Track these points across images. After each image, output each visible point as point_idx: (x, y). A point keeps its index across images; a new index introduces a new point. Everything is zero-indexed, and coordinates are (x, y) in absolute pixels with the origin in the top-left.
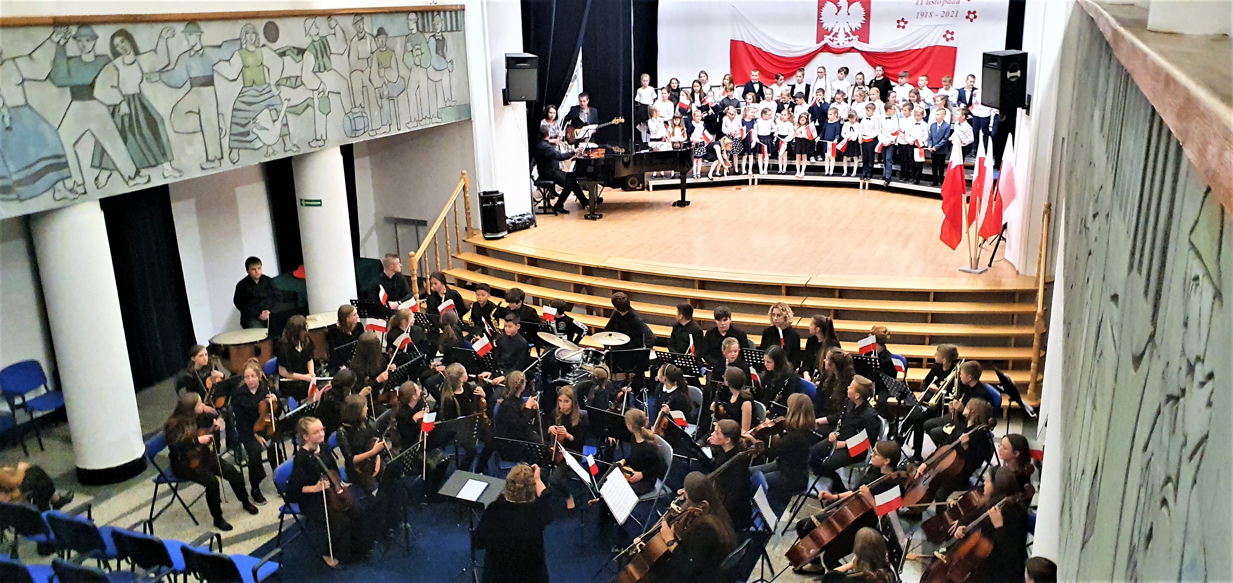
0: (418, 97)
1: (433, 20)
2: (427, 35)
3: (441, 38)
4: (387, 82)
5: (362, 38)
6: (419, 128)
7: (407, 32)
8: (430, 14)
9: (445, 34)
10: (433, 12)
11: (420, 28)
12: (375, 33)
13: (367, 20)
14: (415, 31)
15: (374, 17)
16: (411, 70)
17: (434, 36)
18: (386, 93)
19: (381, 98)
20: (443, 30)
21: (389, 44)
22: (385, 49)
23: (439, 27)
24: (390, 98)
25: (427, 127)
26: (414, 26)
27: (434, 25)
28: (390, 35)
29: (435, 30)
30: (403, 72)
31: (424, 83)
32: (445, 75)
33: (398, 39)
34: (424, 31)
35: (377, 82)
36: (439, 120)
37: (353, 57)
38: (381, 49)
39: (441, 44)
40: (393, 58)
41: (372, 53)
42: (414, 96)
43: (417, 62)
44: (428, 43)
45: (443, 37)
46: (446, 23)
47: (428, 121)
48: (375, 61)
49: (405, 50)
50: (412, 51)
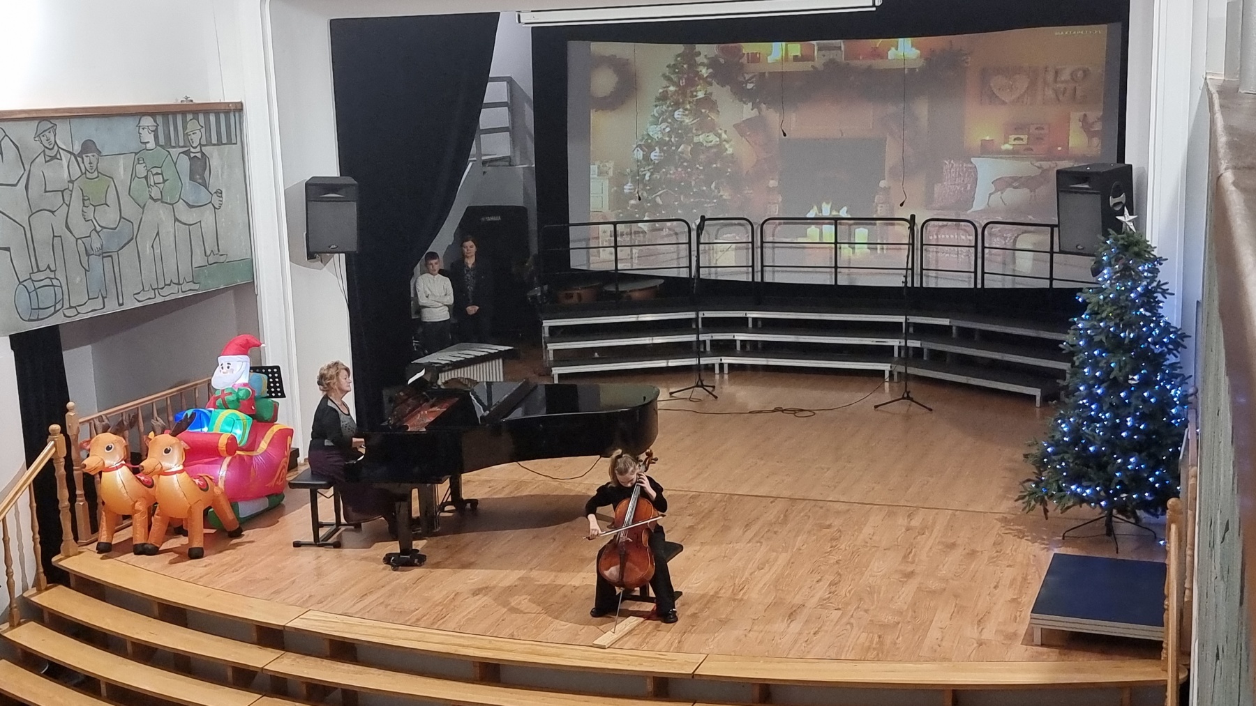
0: (157, 251)
1: (185, 128)
2: (174, 152)
3: (199, 155)
4: (98, 228)
5: (54, 157)
6: (159, 300)
7: (135, 146)
8: (179, 118)
9: (206, 150)
10: (184, 113)
11: (162, 141)
12: (77, 149)
13: (62, 128)
14: (151, 145)
15: (75, 122)
16: (143, 208)
17: (187, 153)
18: (96, 245)
19: (88, 255)
20: (204, 142)
21: (104, 165)
22: (95, 174)
23: (196, 139)
24: (104, 254)
25: (173, 297)
26: (149, 137)
27: (186, 135)
28: (104, 154)
29: (188, 142)
30: (130, 210)
31: (168, 227)
32: (207, 217)
33: (121, 161)
34: (168, 145)
35: (81, 228)
36: (197, 287)
37: (35, 189)
38: (89, 175)
39: (199, 166)
40: (112, 189)
41: (71, 181)
42: (148, 250)
43: (155, 193)
44: (175, 164)
45: (203, 154)
46: (209, 130)
47: (175, 288)
48: (76, 195)
49: (134, 175)
50: (146, 177)
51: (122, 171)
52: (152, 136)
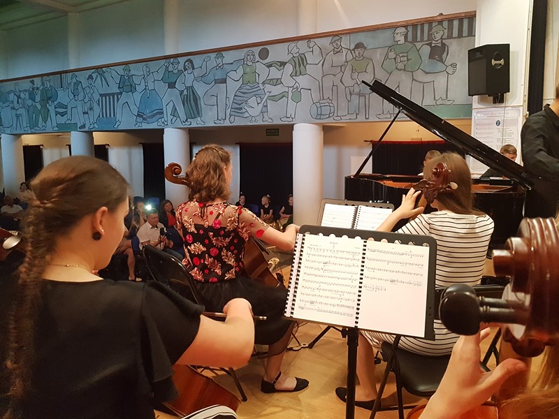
3: (439, 45)
4: (359, 83)
5: (339, 52)
12: (352, 47)
15: (354, 35)
16: (390, 73)
18: (356, 90)
19: (351, 94)
21: (367, 54)
23: (438, 36)
24: (361, 95)
26: (400, 38)
27: (430, 35)
28: (368, 48)
35: (349, 82)
37: (327, 66)
39: (439, 51)
40: (371, 65)
41: (347, 62)
44: (418, 51)
45: (443, 44)
48: (349, 67)
49: (386, 57)
50: (395, 59)
52: (403, 37)
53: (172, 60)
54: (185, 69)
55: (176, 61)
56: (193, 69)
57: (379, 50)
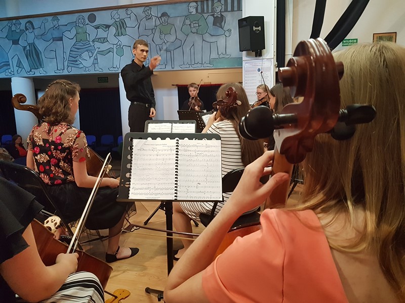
1: (213, 6)
3: (219, 16)
4: (166, 42)
5: (150, 18)
12: (159, 15)
14: (194, 13)
16: (187, 35)
17: (213, 15)
18: (164, 48)
21: (171, 21)
23: (218, 9)
26: (193, 10)
28: (171, 16)
29: (214, 11)
31: (199, 43)
32: (221, 39)
35: (158, 42)
36: (211, 66)
37: (142, 29)
38: (164, 24)
39: (219, 20)
40: (173, 29)
41: (156, 26)
42: (188, 51)
44: (206, 20)
45: (222, 15)
47: (200, 65)
48: (158, 30)
49: (184, 24)
50: (190, 25)
51: (178, 22)
52: (195, 9)
53: (14, 21)
54: (27, 29)
55: (18, 22)
56: (34, 29)
57: (179, 19)
